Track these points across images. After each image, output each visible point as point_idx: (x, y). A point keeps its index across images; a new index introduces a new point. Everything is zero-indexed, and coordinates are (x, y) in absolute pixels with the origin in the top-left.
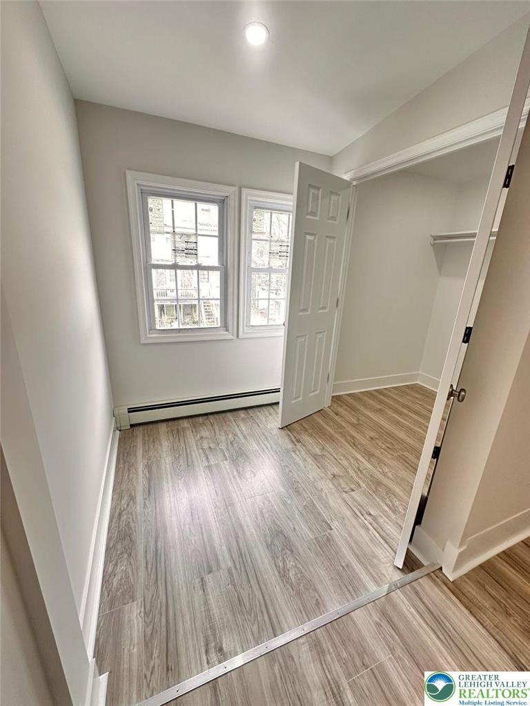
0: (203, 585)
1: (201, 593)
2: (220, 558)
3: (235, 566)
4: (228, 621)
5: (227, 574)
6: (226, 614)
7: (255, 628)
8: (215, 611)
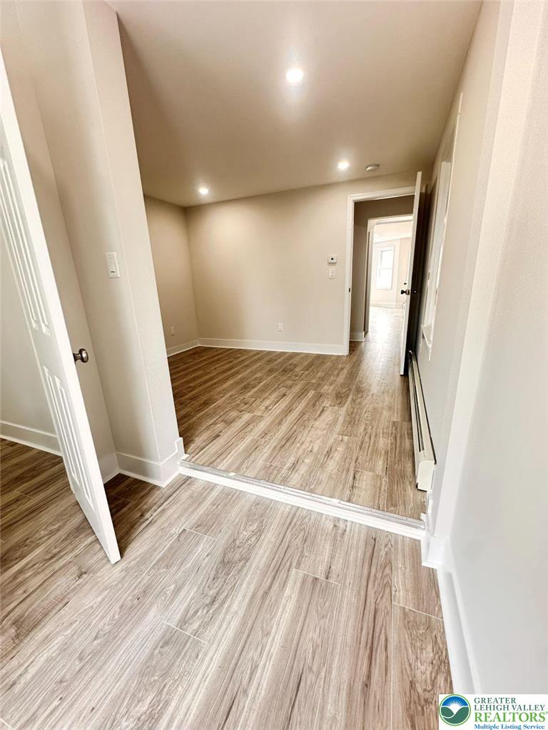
0: (329, 572)
1: (333, 568)
2: (298, 584)
3: (290, 567)
4: (322, 535)
5: (303, 565)
6: (321, 540)
7: (306, 520)
8: (328, 547)
